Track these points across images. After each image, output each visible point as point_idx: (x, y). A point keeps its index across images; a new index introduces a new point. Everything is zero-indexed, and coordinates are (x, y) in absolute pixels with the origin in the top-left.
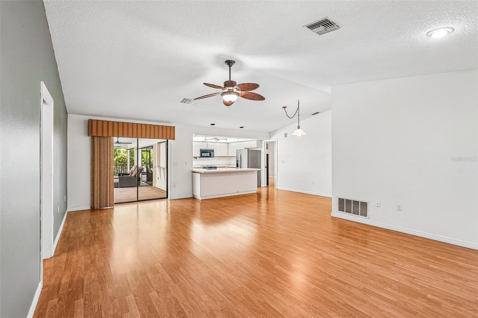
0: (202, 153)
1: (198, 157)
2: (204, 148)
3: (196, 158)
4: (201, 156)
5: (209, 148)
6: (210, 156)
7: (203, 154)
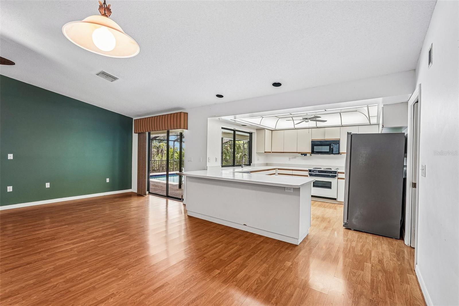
0: (315, 147)
1: (308, 153)
2: (319, 137)
3: (305, 155)
4: (313, 152)
5: (329, 137)
6: (331, 152)
7: (316, 149)
